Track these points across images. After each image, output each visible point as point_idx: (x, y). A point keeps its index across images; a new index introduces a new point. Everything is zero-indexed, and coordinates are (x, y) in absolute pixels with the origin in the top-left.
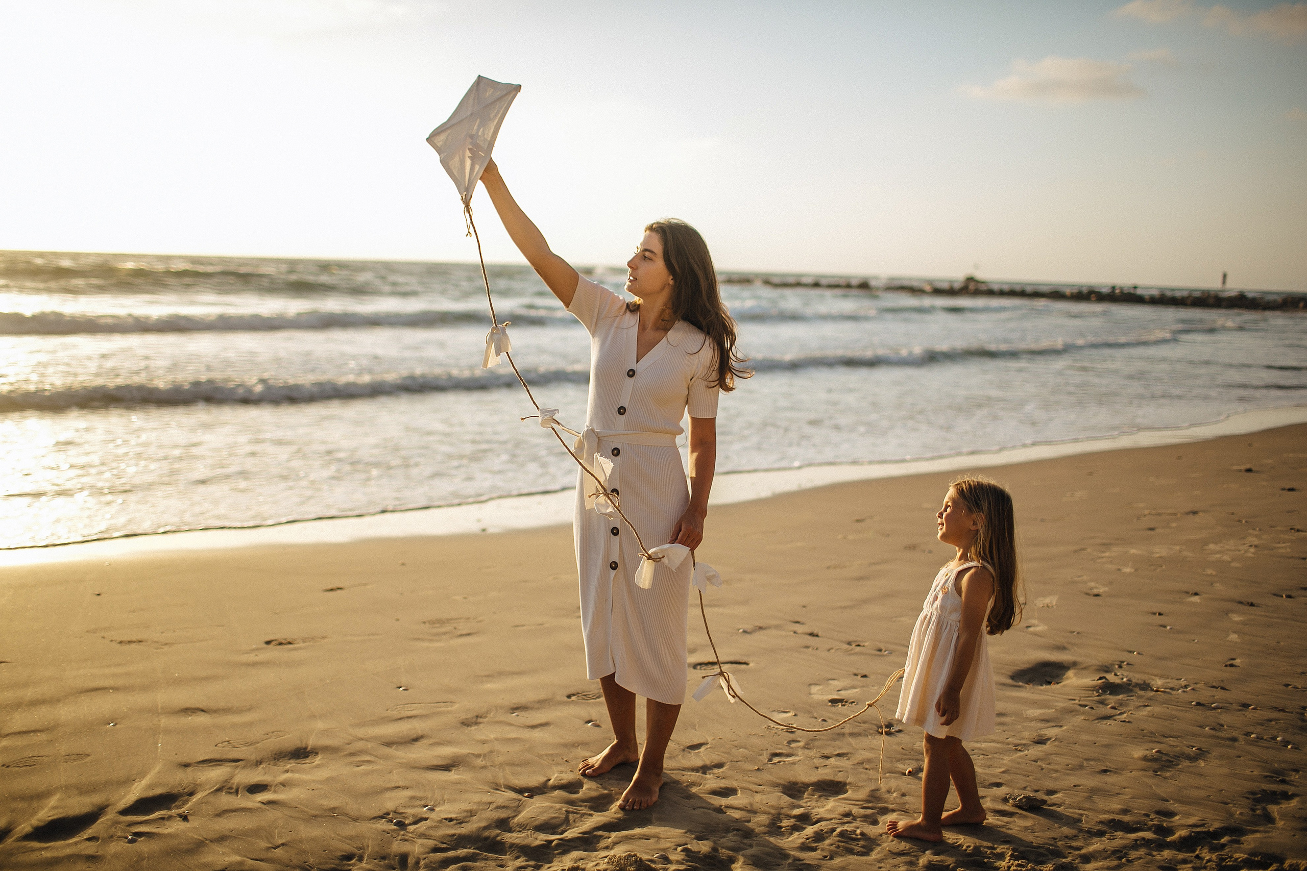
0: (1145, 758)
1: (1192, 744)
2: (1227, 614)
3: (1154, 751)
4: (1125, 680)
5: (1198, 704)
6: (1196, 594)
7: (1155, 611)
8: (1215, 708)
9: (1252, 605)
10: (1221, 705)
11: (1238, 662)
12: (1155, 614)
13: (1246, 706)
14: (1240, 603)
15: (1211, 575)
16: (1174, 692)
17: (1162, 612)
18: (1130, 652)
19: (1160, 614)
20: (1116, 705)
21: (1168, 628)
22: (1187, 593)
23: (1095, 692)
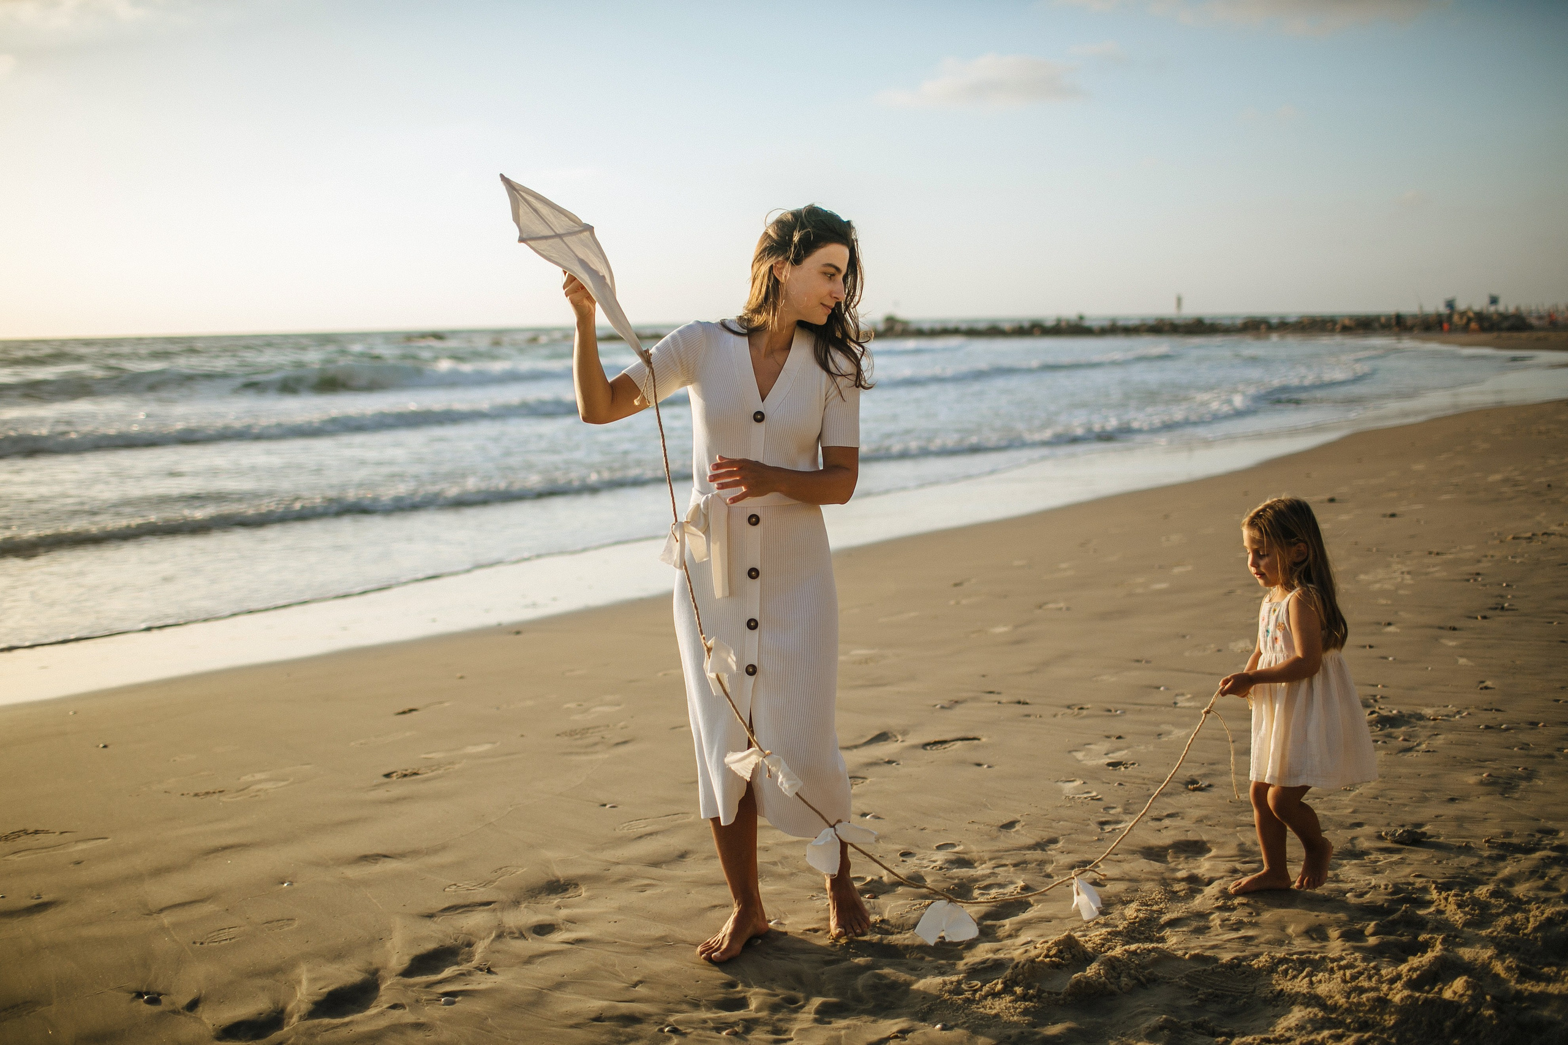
0: (1481, 783)
1: (1517, 765)
2: (1437, 640)
3: (1484, 775)
4: (1395, 712)
5: (1487, 727)
6: (1389, 624)
7: (1363, 643)
8: (1507, 729)
9: (1454, 629)
10: (1510, 726)
11: (1488, 683)
12: (1364, 647)
13: (1534, 724)
14: (1441, 628)
15: (1386, 605)
16: (1452, 719)
17: (1372, 644)
18: (1373, 686)
19: (1371, 647)
20: (1407, 738)
21: (1391, 659)
22: (1379, 624)
23: (1375, 728)
